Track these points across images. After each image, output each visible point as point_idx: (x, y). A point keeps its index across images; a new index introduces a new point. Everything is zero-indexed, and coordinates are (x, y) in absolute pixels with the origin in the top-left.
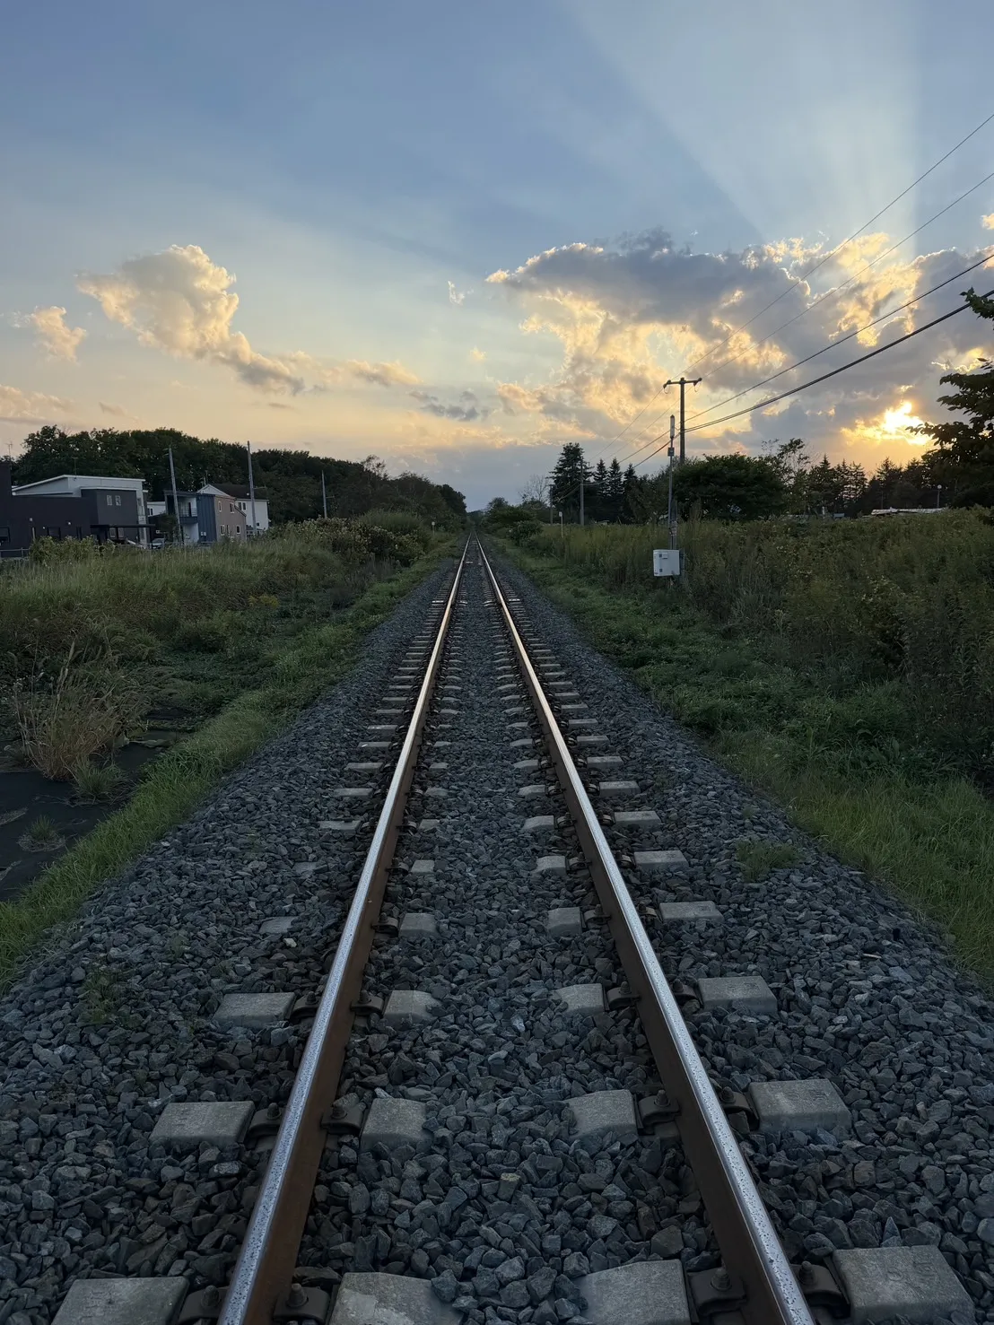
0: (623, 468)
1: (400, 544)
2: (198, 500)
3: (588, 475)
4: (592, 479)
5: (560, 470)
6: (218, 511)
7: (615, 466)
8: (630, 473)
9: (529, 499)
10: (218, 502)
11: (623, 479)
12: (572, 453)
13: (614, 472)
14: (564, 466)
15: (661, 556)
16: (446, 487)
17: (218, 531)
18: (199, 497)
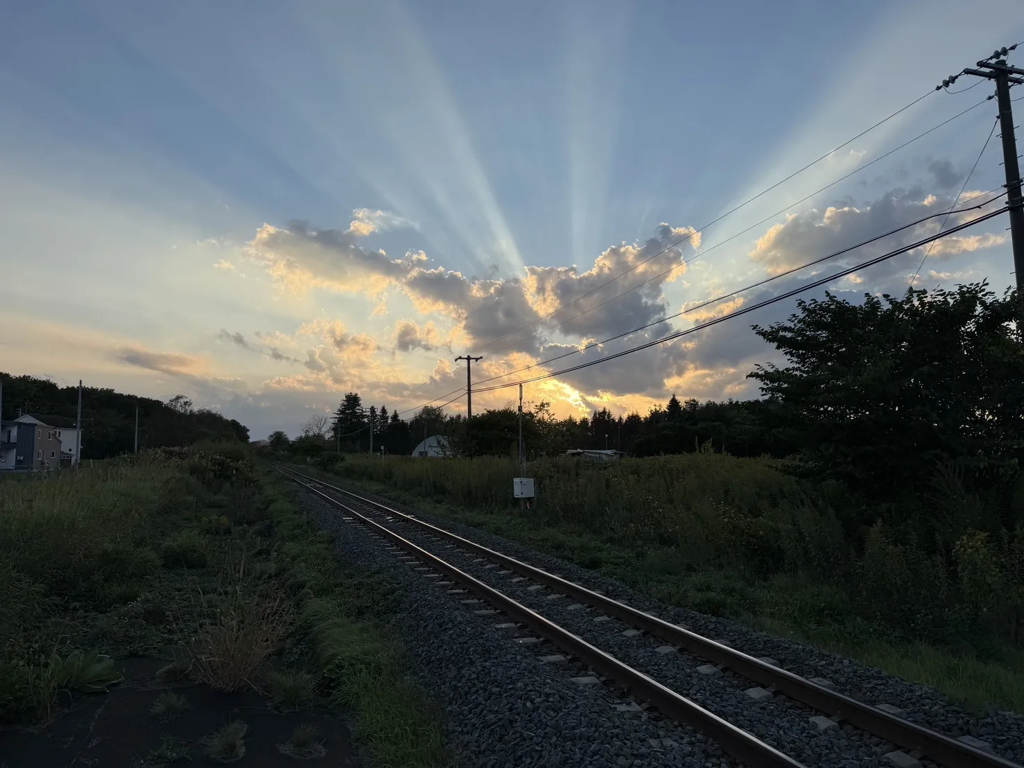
0: (390, 414)
1: (237, 470)
2: (19, 428)
3: (364, 417)
4: (366, 420)
5: (342, 412)
6: (38, 438)
7: (384, 411)
8: (395, 416)
9: (311, 434)
10: (38, 430)
11: (390, 421)
12: (352, 401)
13: (383, 416)
14: (346, 409)
15: (521, 482)
16: (234, 421)
17: (35, 455)
18: (20, 425)
